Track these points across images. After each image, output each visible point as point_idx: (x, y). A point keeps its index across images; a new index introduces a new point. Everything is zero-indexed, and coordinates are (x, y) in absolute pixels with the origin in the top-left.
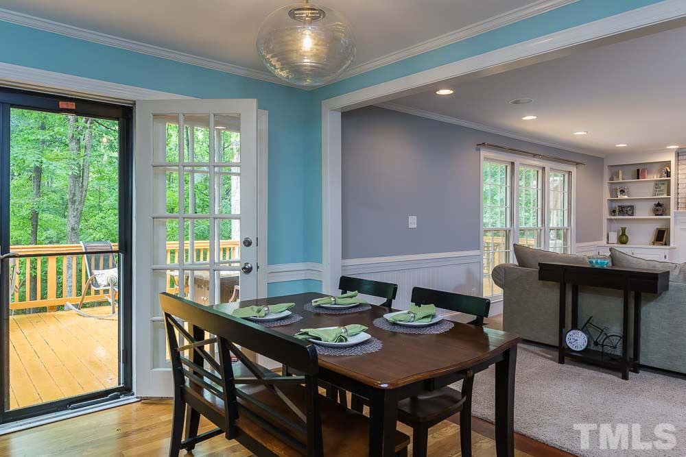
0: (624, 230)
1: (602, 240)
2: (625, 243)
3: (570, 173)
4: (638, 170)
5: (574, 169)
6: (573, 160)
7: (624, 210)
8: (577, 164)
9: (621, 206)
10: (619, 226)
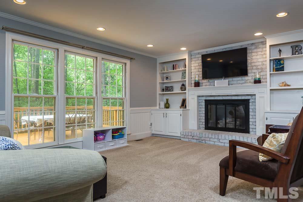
0: (167, 100)
1: (156, 106)
2: (168, 108)
3: (126, 64)
4: (173, 65)
5: (128, 62)
6: (129, 56)
7: (169, 89)
8: (131, 59)
9: (166, 87)
10: (165, 98)
